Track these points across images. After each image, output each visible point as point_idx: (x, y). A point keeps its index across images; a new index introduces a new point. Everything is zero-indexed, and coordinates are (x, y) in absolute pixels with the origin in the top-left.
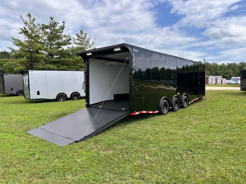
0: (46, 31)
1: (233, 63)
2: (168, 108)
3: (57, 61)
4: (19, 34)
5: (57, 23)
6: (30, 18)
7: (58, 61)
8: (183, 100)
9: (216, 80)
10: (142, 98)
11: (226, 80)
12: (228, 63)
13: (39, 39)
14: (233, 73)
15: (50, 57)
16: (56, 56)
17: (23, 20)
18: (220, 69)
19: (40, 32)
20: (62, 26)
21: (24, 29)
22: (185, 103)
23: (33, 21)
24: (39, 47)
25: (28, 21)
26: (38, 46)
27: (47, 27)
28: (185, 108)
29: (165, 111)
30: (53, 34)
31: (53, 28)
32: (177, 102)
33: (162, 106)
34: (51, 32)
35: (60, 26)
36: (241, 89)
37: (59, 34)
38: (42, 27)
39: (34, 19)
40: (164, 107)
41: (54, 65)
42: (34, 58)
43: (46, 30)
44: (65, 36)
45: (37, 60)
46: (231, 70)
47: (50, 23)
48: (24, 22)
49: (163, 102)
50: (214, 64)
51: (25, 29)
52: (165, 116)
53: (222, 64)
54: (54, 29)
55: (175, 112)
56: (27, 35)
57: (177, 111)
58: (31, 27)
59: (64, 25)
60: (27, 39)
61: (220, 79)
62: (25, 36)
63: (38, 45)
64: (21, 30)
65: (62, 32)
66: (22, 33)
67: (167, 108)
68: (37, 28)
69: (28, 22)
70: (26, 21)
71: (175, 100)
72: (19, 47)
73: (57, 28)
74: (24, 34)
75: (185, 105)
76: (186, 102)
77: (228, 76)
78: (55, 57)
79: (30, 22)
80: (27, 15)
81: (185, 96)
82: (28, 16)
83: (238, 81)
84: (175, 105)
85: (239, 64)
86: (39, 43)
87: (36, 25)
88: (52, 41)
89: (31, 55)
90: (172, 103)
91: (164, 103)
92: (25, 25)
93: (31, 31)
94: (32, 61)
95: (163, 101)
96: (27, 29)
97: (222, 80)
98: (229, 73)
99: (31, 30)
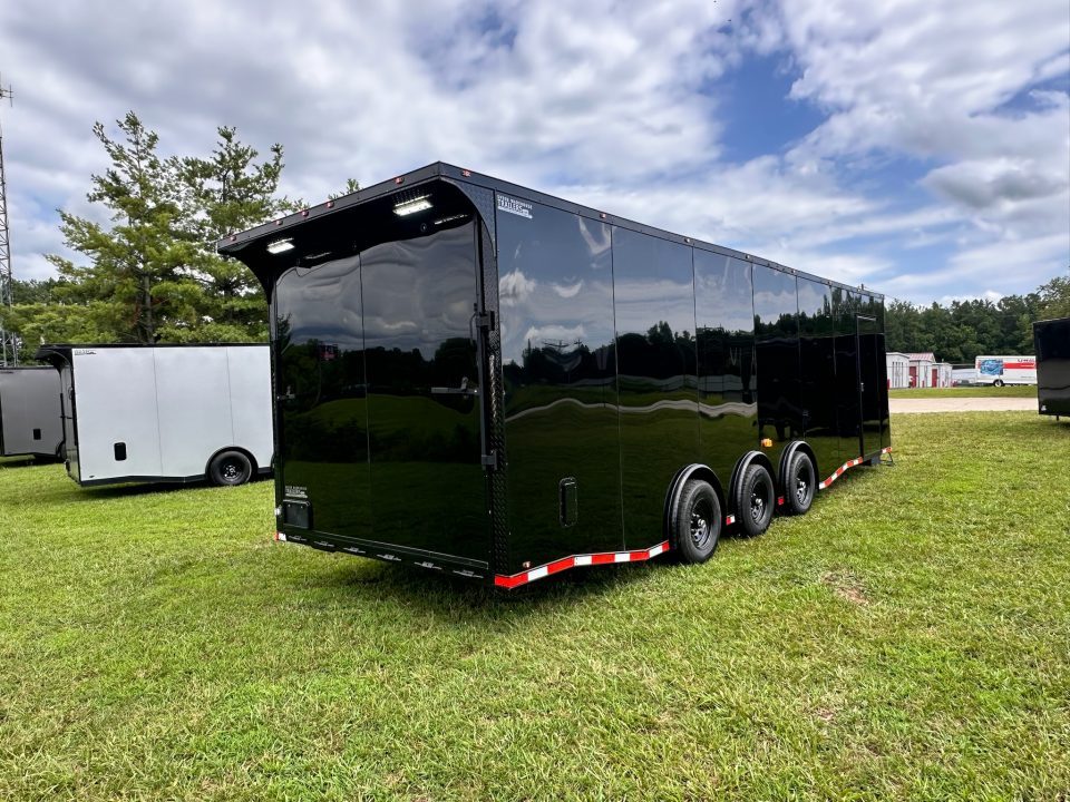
0: (205, 187)
1: (976, 301)
2: (717, 526)
3: (249, 309)
4: (90, 200)
5: (249, 153)
6: (135, 133)
7: (254, 309)
8: (794, 473)
9: (913, 370)
10: (569, 482)
11: (954, 368)
12: (954, 302)
13: (175, 222)
14: (978, 342)
15: (223, 293)
16: (246, 289)
17: (107, 142)
18: (923, 327)
19: (178, 192)
20: (272, 163)
21: (110, 181)
22: (799, 486)
23: (150, 146)
24: (171, 252)
25: (128, 147)
26: (168, 249)
27: (207, 171)
28: (803, 513)
29: (703, 539)
30: (232, 198)
31: (231, 173)
32: (760, 489)
33: (684, 516)
34: (225, 190)
35: (261, 167)
36: (1044, 409)
37: (258, 197)
38: (189, 171)
39: (154, 138)
40: (695, 520)
41: (235, 325)
42: (152, 298)
43: (202, 183)
44: (284, 206)
45: (164, 308)
46: (969, 329)
47: (221, 154)
48: (109, 150)
49: (690, 496)
50: (900, 307)
51: (116, 179)
52: (702, 571)
53: (930, 307)
54: (237, 176)
55: (752, 542)
56: (124, 206)
57: (764, 531)
58: (140, 170)
59: (277, 159)
60: (124, 222)
61: (929, 364)
62: (114, 207)
63: (171, 244)
64: (98, 186)
65: (273, 189)
66: (101, 197)
67: (710, 523)
68: (163, 174)
69: (127, 153)
70: (120, 149)
71: (750, 476)
72: (88, 254)
73: (249, 172)
74: (113, 199)
75: (802, 496)
76: (808, 484)
77: (957, 352)
78: (242, 294)
79: (134, 153)
80: (123, 120)
81: (802, 455)
82: (126, 126)
83: (1002, 373)
84: (754, 504)
85: (999, 305)
86: (176, 235)
87: (162, 163)
88: (228, 229)
89: (142, 288)
90: (739, 496)
91: (695, 500)
92: (116, 162)
93: (142, 189)
94: (144, 310)
95: (687, 488)
96: (125, 178)
97: (935, 371)
98: (963, 342)
99: (138, 185)
